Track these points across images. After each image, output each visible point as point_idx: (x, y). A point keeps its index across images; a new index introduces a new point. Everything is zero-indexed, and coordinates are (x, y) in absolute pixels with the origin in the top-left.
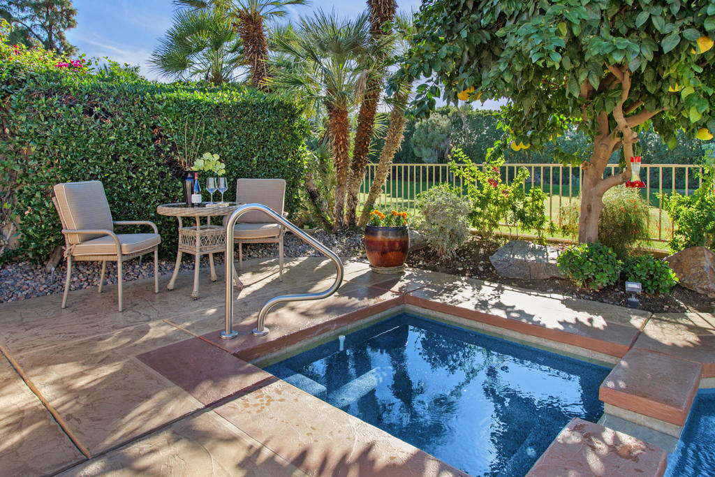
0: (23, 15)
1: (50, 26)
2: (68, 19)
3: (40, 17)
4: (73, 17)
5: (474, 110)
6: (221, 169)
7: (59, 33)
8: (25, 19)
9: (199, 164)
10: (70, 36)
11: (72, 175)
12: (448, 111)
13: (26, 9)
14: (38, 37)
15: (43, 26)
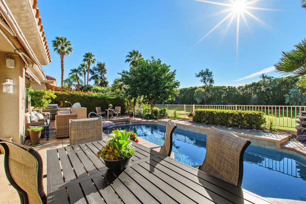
0: (96, 72)
1: (101, 74)
2: (105, 72)
3: (100, 72)
4: (106, 71)
5: (213, 86)
6: (112, 106)
7: (103, 75)
8: (96, 73)
9: (110, 105)
10: (105, 75)
11: (98, 106)
12: (205, 87)
13: (97, 70)
14: (99, 76)
15: (100, 74)
